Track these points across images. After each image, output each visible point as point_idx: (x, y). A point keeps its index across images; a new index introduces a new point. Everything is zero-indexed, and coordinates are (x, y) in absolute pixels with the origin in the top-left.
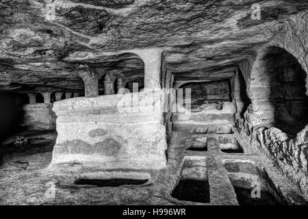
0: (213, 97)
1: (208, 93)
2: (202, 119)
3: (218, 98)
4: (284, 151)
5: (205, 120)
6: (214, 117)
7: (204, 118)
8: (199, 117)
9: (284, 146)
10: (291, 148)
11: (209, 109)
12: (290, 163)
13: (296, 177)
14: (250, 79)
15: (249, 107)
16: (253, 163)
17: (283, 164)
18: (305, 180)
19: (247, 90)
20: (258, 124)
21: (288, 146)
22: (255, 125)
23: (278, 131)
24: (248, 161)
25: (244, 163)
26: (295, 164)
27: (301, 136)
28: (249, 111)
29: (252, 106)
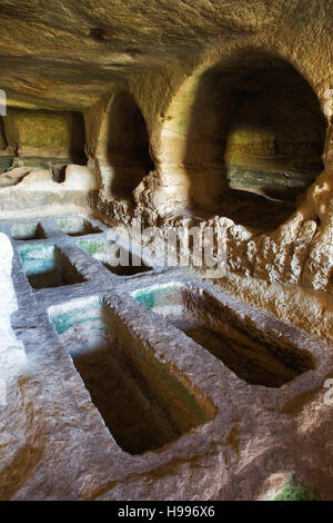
0: (34, 152)
1: (23, 139)
2: (20, 204)
3: (45, 154)
4: (250, 256)
5: (27, 206)
6: (49, 198)
7: (25, 202)
8: (13, 199)
9: (250, 249)
10: (270, 250)
11: (36, 180)
12: (265, 276)
13: (266, 294)
14: (162, 116)
15: (150, 177)
16: (179, 284)
17: (238, 278)
18: (281, 297)
19: (153, 140)
20: (169, 210)
21: (260, 247)
22: (162, 213)
23: (230, 222)
24: (171, 284)
25: (164, 290)
26: (273, 275)
27: (290, 230)
28: (146, 185)
29: (157, 176)
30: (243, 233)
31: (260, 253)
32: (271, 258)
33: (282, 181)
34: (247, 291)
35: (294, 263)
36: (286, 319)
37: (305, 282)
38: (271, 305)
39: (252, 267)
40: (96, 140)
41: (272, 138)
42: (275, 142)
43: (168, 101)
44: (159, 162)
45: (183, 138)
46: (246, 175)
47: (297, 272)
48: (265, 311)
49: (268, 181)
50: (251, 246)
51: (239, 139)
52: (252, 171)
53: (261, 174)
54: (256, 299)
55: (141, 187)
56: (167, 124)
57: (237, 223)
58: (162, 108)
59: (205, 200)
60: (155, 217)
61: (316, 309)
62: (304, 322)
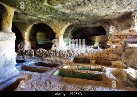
13: (51, 59)
14: (25, 31)
15: (22, 42)
16: (34, 62)
17: (45, 58)
18: (53, 59)
20: (28, 49)
21: (49, 52)
22: (26, 50)
26: (51, 56)
28: (21, 44)
29: (25, 42)
30: (45, 50)
31: (49, 53)
32: (51, 53)
33: (48, 42)
34: (47, 60)
35: (54, 53)
36: (54, 62)
37: (56, 56)
38: (52, 61)
39: (47, 55)
41: (45, 34)
42: (46, 34)
43: (27, 28)
44: (24, 39)
45: (29, 35)
46: (41, 41)
47: (55, 54)
48: (51, 62)
49: (45, 42)
50: (47, 52)
51: (39, 34)
52: (42, 40)
53: (44, 41)
54: (49, 61)
55: (19, 45)
56: (26, 32)
57: (43, 49)
58: (25, 29)
59: (34, 47)
60: (24, 51)
61: (58, 59)
62: (57, 61)
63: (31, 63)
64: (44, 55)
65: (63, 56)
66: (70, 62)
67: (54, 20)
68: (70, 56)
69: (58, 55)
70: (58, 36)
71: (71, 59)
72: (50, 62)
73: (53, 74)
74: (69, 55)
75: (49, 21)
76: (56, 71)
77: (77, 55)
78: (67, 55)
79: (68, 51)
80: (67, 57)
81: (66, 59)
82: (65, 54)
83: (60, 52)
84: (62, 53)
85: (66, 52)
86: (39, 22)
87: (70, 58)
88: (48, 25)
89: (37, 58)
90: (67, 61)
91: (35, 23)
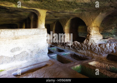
13: (83, 52)
16: (70, 53)
18: (85, 52)
19: (64, 29)
21: (81, 45)
23: (77, 42)
24: (68, 53)
25: (67, 54)
26: (83, 49)
27: (85, 42)
30: (79, 43)
31: (81, 46)
32: (83, 46)
34: (80, 52)
35: (86, 46)
36: (86, 55)
38: (84, 54)
39: (80, 48)
40: (53, 29)
43: (66, 23)
45: (69, 29)
47: (86, 47)
50: (80, 45)
52: (84, 33)
56: (66, 27)
58: (65, 24)
60: (65, 43)
61: (90, 53)
62: (88, 55)
63: (67, 53)
64: (78, 48)
65: (95, 51)
66: (102, 59)
67: (85, 12)
68: (102, 52)
69: (89, 48)
70: (89, 28)
71: (103, 55)
72: (82, 55)
73: (71, 67)
74: (101, 50)
75: (81, 14)
76: (77, 65)
77: (111, 51)
78: (99, 50)
79: (100, 45)
80: (98, 52)
81: (97, 54)
82: (96, 48)
83: (91, 45)
84: (93, 47)
85: (98, 46)
86: (74, 17)
87: (101, 54)
88: (81, 18)
89: (73, 49)
90: (99, 56)
91: (71, 18)
